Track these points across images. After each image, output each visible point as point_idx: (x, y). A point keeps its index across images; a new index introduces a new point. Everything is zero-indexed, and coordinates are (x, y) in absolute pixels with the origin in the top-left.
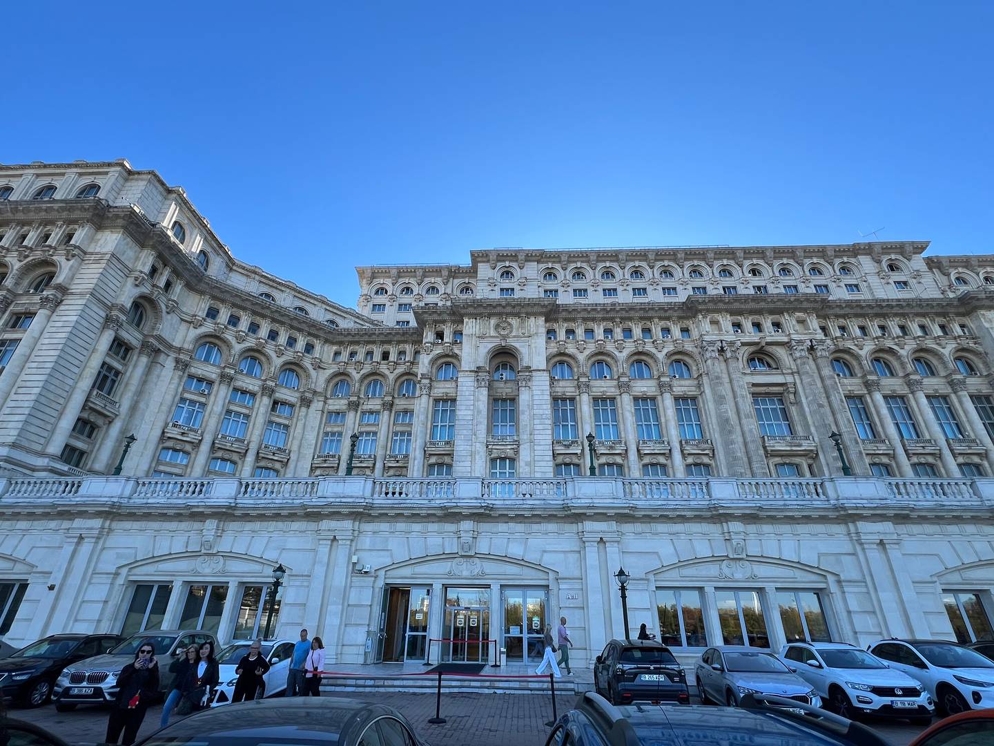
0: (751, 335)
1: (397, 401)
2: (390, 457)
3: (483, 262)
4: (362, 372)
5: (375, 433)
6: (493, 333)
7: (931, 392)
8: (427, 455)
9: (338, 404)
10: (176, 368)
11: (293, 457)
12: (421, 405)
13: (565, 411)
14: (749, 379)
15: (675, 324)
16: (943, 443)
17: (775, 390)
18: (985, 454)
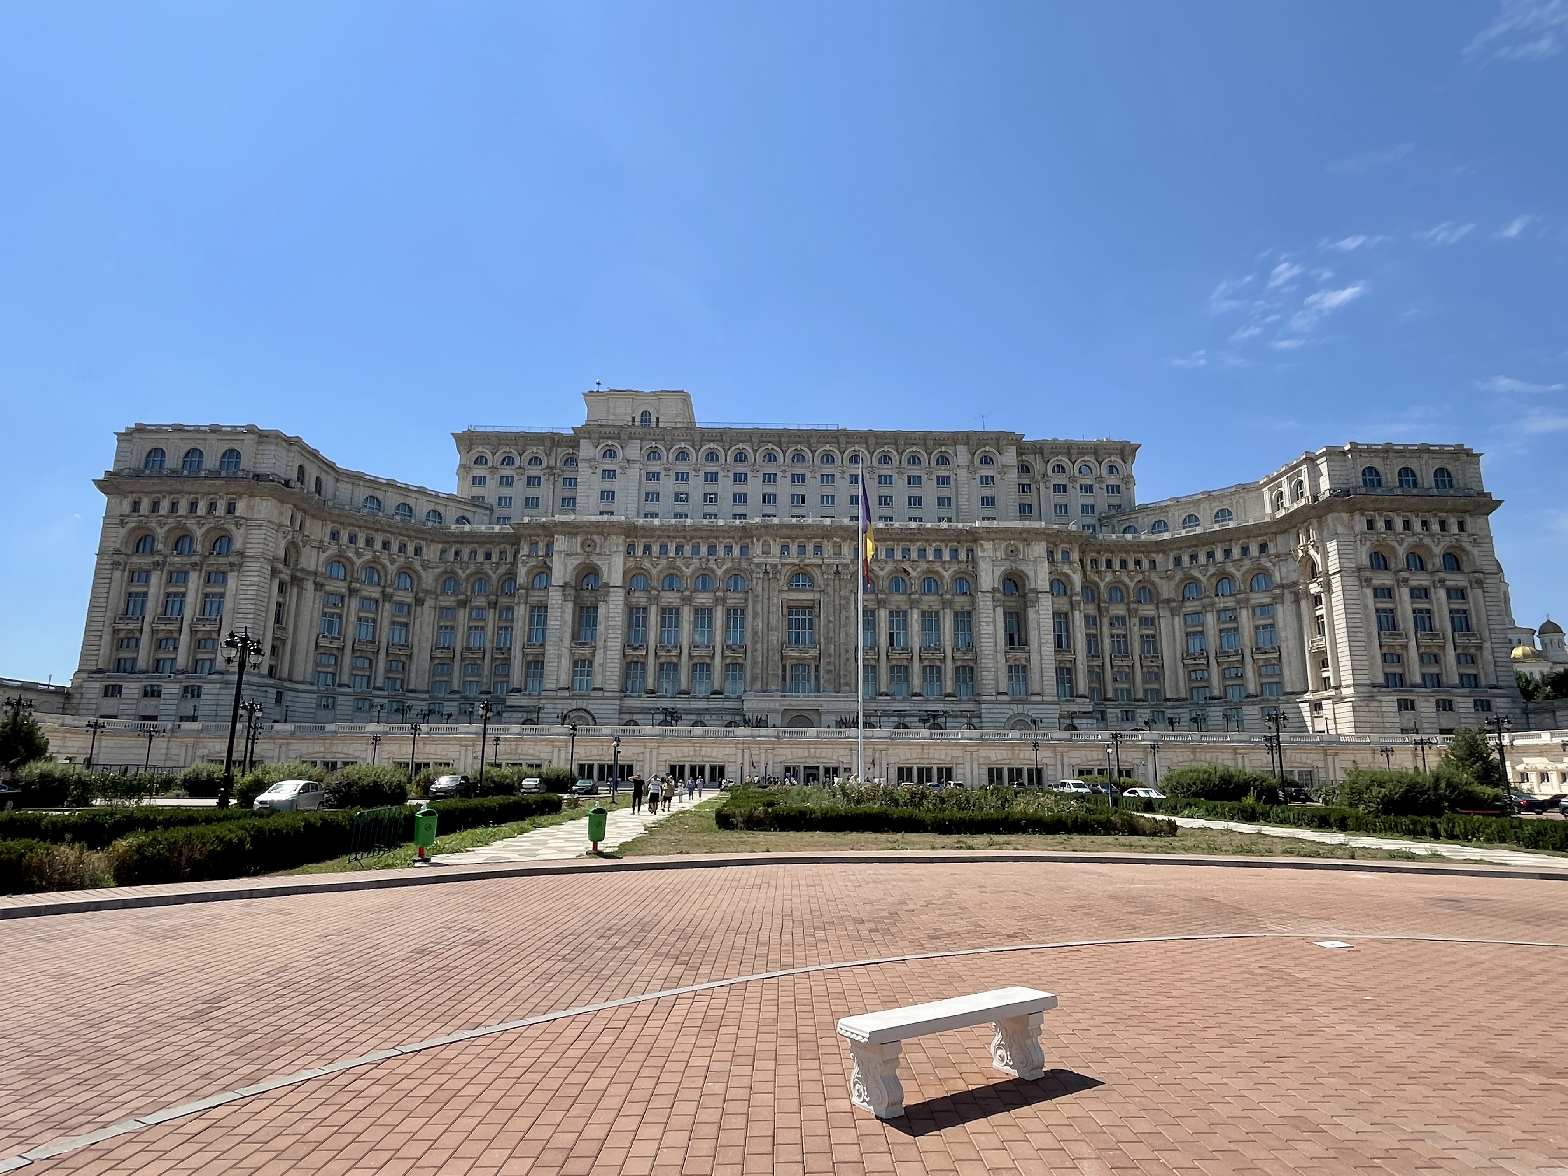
0: (793, 558)
1: (501, 599)
2: (497, 649)
3: (586, 438)
4: (467, 572)
5: (483, 628)
6: (579, 550)
7: (926, 608)
8: (525, 653)
10: (316, 590)
12: (521, 612)
13: (638, 618)
14: (785, 596)
15: (736, 543)
16: (916, 651)
17: (807, 604)
18: (944, 660)
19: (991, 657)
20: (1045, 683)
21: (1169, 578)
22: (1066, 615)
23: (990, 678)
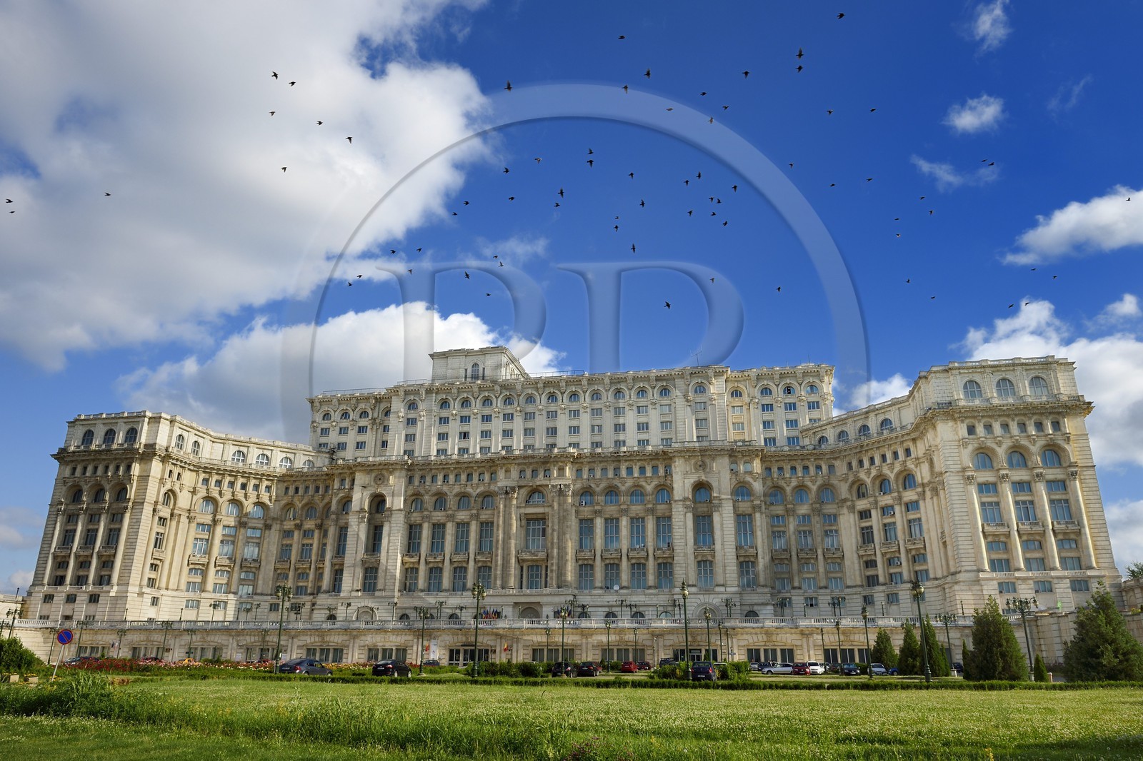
0: (528, 480)
1: (325, 522)
2: (321, 560)
3: (396, 396)
4: (303, 502)
5: (312, 545)
6: (372, 483)
7: (634, 515)
8: (333, 565)
9: (289, 525)
10: (189, 522)
11: (263, 563)
14: (523, 511)
15: (488, 471)
16: (625, 551)
17: (540, 516)
18: (647, 558)
19: (682, 555)
20: (728, 575)
21: (845, 480)
22: (750, 515)
23: (681, 572)
